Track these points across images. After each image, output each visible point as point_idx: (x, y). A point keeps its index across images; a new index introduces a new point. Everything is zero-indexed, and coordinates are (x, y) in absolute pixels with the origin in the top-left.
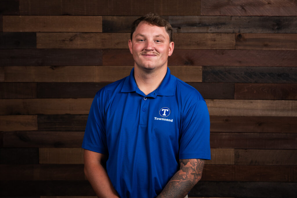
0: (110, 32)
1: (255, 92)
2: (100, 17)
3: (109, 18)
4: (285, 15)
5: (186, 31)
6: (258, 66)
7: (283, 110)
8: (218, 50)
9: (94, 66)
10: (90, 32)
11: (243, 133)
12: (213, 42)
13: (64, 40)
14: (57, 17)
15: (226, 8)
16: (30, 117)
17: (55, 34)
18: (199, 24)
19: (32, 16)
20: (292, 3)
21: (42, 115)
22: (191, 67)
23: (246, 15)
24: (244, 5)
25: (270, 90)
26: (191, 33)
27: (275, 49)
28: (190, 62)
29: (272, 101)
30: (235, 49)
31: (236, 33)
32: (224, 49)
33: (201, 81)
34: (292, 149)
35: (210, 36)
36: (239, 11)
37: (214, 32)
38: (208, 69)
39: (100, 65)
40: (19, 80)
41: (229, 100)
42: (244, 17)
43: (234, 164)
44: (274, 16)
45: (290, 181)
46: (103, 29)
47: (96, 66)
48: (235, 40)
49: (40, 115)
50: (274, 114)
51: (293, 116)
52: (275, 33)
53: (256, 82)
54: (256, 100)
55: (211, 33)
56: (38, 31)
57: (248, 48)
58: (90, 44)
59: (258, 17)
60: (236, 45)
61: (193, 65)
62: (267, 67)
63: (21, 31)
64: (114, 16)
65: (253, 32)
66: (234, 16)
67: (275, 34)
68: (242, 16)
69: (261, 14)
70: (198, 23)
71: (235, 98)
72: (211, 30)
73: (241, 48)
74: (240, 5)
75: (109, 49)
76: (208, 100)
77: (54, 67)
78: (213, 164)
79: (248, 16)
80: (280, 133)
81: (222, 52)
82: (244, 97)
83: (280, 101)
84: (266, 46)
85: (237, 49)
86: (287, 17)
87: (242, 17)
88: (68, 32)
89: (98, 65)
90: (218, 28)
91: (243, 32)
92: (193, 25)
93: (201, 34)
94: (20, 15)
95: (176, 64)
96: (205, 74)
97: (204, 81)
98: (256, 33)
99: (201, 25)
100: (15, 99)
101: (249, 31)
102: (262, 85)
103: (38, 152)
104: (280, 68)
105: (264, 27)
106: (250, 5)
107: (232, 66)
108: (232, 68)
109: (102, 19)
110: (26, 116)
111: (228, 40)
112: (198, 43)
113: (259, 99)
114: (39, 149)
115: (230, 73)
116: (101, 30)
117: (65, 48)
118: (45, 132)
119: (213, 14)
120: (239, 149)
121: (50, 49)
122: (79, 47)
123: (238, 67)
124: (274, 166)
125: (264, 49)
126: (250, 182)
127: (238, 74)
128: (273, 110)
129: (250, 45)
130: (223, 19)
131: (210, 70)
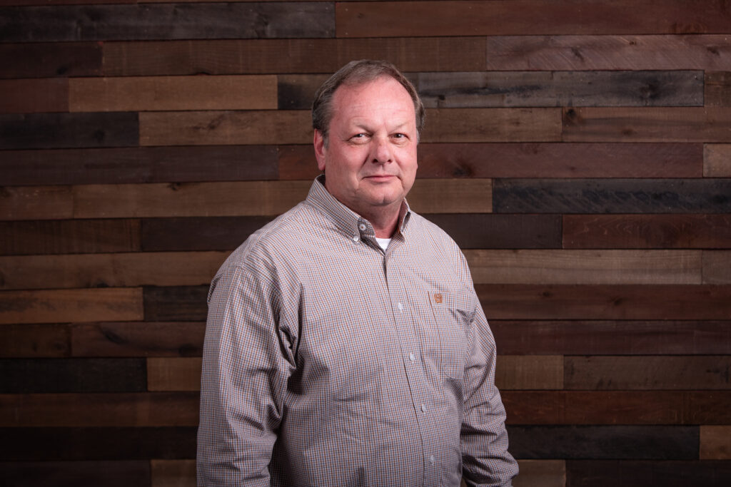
0: (293, 109)
1: (606, 233)
2: (272, 76)
3: (292, 80)
4: (668, 69)
5: (455, 104)
6: (611, 177)
7: (667, 271)
8: (525, 144)
9: (262, 182)
10: (252, 108)
11: (582, 322)
12: (513, 127)
13: (196, 128)
14: (183, 78)
16: (128, 292)
17: (178, 115)
18: (484, 88)
19: (129, 78)
20: (681, 43)
21: (153, 287)
22: (467, 182)
23: (584, 69)
24: (578, 46)
25: (638, 228)
26: (467, 108)
27: (647, 140)
28: (466, 170)
29: (644, 251)
30: (562, 142)
31: (562, 107)
32: (537, 141)
33: (490, 211)
34: (686, 355)
35: (506, 114)
36: (569, 61)
37: (517, 104)
38: (505, 185)
39: (274, 179)
40: (103, 214)
41: (550, 251)
42: (579, 73)
43: (562, 387)
44: (644, 71)
45: (682, 422)
46: (280, 102)
47: (266, 183)
48: (561, 121)
49: (148, 288)
50: (647, 279)
51: (688, 283)
52: (646, 106)
53: (607, 212)
54: (609, 251)
55: (509, 108)
56: (143, 109)
57: (590, 139)
58: (252, 135)
59: (610, 73)
60: (564, 132)
61: (472, 178)
62: (630, 178)
63: (107, 110)
64: (301, 73)
65: (600, 105)
66: (559, 71)
67: (646, 108)
68: (576, 71)
69: (616, 67)
70: (481, 86)
71: (563, 247)
72: (509, 102)
73: (575, 138)
74: (569, 47)
75: (292, 145)
76: (506, 251)
77: (176, 185)
78: (517, 388)
79: (589, 70)
80: (660, 320)
81: (534, 147)
82: (583, 244)
83: (660, 251)
84: (628, 133)
85: (566, 141)
86: (671, 73)
87: (574, 73)
88: (207, 111)
89: (269, 180)
90: (525, 96)
91: (577, 105)
92: (470, 90)
93: (488, 109)
94: (103, 77)
95: (437, 175)
96: (498, 196)
97: (495, 212)
98: (608, 107)
99: (488, 90)
100: (96, 253)
101: (592, 102)
102: (620, 217)
103: (144, 366)
104: (661, 180)
105: (622, 93)
106: (592, 46)
107: (557, 178)
108: (556, 181)
109: (276, 82)
110: (118, 289)
111: (545, 123)
112: (483, 129)
113: (615, 249)
114: (148, 360)
115: (551, 193)
116: (275, 105)
117: (201, 144)
118: (158, 324)
119: (513, 67)
120: (573, 355)
121: (168, 146)
122: (229, 141)
123: (569, 181)
124: (648, 390)
125: (624, 140)
126: (598, 426)
127: (569, 195)
128: (644, 271)
129: (593, 133)
130: (536, 78)
131: (509, 186)
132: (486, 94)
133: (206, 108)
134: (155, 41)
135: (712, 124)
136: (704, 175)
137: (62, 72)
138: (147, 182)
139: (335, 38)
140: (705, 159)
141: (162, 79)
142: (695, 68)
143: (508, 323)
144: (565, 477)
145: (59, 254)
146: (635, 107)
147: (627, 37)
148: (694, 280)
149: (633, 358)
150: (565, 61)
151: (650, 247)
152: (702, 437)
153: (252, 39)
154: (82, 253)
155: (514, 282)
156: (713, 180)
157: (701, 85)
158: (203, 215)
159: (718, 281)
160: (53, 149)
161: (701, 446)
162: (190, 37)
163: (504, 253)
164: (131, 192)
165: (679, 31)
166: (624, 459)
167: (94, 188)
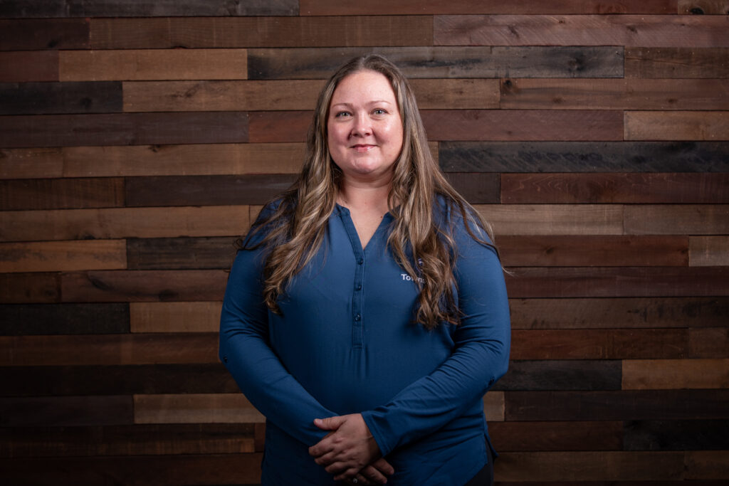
0: (261, 80)
1: (539, 190)
2: (243, 50)
3: (261, 53)
4: (593, 44)
6: (543, 139)
7: (593, 223)
8: (468, 111)
9: (234, 145)
10: (224, 78)
12: (457, 96)
13: (175, 96)
14: (162, 51)
15: (481, 31)
16: (113, 243)
17: (158, 84)
18: (431, 61)
19: (113, 51)
20: (604, 22)
21: (136, 239)
23: (519, 44)
24: (514, 25)
25: (567, 185)
26: (417, 78)
27: (574, 108)
29: (571, 207)
30: (500, 109)
31: (500, 78)
32: (478, 108)
34: (609, 298)
35: (451, 84)
37: (460, 76)
38: (450, 147)
39: (245, 142)
40: (90, 173)
41: (490, 205)
42: (515, 48)
44: (572, 46)
45: (607, 357)
46: (250, 73)
47: (238, 145)
48: (499, 90)
49: (130, 240)
50: (575, 230)
51: (612, 234)
52: (574, 78)
53: (540, 172)
54: (542, 206)
55: (453, 78)
56: (126, 79)
57: (525, 106)
58: (224, 102)
59: (542, 49)
60: (502, 101)
62: (560, 141)
63: (94, 79)
64: (269, 48)
65: (533, 76)
66: (497, 46)
67: (574, 80)
68: (512, 46)
69: (547, 43)
70: (428, 59)
71: (502, 202)
72: (453, 73)
73: (511, 106)
74: (507, 25)
75: (261, 111)
77: (156, 147)
79: (524, 46)
80: (587, 267)
81: (476, 113)
82: (519, 200)
83: (586, 206)
84: (558, 101)
85: (503, 108)
86: (596, 49)
87: (511, 48)
88: (184, 80)
89: (240, 143)
90: (467, 69)
91: (514, 77)
92: (419, 63)
93: (435, 80)
94: (90, 50)
96: (444, 156)
98: (540, 78)
99: (434, 63)
100: (84, 208)
101: (526, 73)
102: (551, 176)
103: (127, 310)
104: (585, 143)
105: (552, 66)
106: (526, 24)
107: (495, 141)
108: (495, 143)
109: (246, 55)
110: (103, 241)
111: (486, 92)
112: (430, 97)
113: (547, 204)
114: (131, 304)
115: (490, 155)
116: (245, 76)
117: (178, 110)
118: (141, 272)
119: (456, 43)
121: (149, 112)
122: (203, 108)
123: (506, 143)
124: (577, 329)
125: (554, 108)
126: (533, 361)
127: (506, 156)
128: (572, 224)
129: (527, 101)
130: (476, 53)
131: (454, 148)
132: (433, 66)
133: (183, 79)
134: (137, 17)
135: (631, 93)
136: (625, 139)
137: (52, 45)
138: (130, 145)
139: (299, 16)
140: (625, 124)
141: (144, 52)
142: (616, 44)
144: (503, 406)
145: (51, 209)
146: (564, 78)
147: (557, 16)
148: (616, 231)
149: (563, 300)
150: (503, 37)
151: (578, 202)
152: (624, 370)
153: (224, 16)
154: (69, 209)
156: (632, 143)
157: (622, 59)
158: (180, 174)
159: (637, 232)
160: (44, 114)
161: (623, 379)
162: (169, 15)
164: (116, 153)
165: (602, 11)
166: (555, 390)
167: (82, 150)
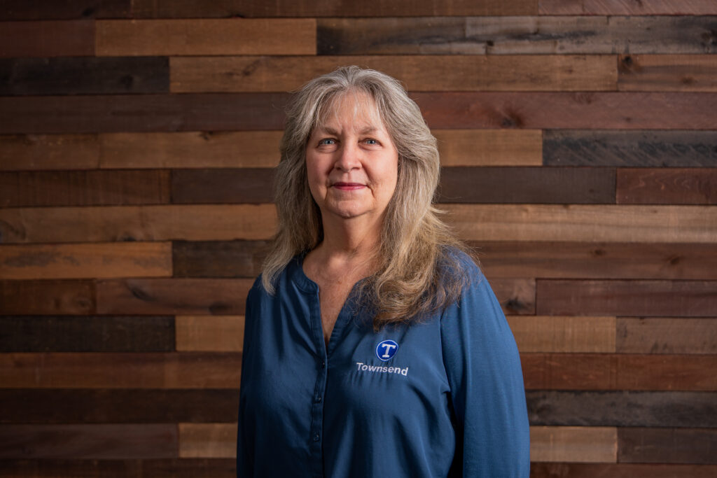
0: (332, 55)
1: (663, 188)
2: (311, 19)
3: (333, 23)
5: (504, 50)
6: (669, 128)
8: (578, 94)
10: (289, 53)
11: (636, 282)
12: (566, 76)
13: (230, 74)
14: (216, 22)
16: (156, 247)
17: (210, 60)
18: (535, 33)
19: (159, 20)
21: (184, 242)
22: (516, 133)
23: (642, 13)
25: (697, 182)
26: (518, 54)
27: (709, 90)
28: (515, 120)
29: (702, 209)
30: (617, 91)
31: (618, 54)
32: (591, 90)
33: (540, 163)
35: (559, 62)
36: (627, 5)
37: (570, 51)
38: (556, 136)
40: (131, 164)
41: (603, 206)
42: (637, 18)
43: (614, 350)
44: (707, 15)
46: (319, 47)
48: (616, 69)
49: (178, 244)
50: (705, 237)
52: (710, 54)
53: (665, 166)
54: (666, 208)
55: (561, 54)
56: (174, 54)
57: (648, 88)
58: (289, 82)
59: (670, 18)
60: (620, 81)
61: (521, 128)
62: (690, 130)
63: (136, 54)
64: (342, 17)
65: (659, 52)
66: (615, 16)
67: (708, 56)
68: (633, 16)
69: (675, 11)
70: (532, 31)
71: (617, 202)
72: (562, 48)
73: (631, 87)
76: (557, 206)
77: (209, 133)
78: (566, 351)
79: (648, 15)
81: (588, 97)
82: (638, 199)
84: (688, 82)
85: (621, 90)
87: (632, 18)
88: (241, 56)
90: (578, 43)
91: (635, 52)
92: (520, 36)
93: (540, 56)
94: (132, 19)
95: (484, 126)
96: (549, 148)
97: (545, 165)
98: (665, 54)
99: (538, 35)
100: (123, 205)
101: (650, 49)
102: (678, 171)
103: (172, 325)
105: (682, 40)
107: (612, 130)
109: (315, 26)
110: (145, 244)
111: (600, 71)
112: (533, 77)
113: (673, 204)
114: (177, 318)
115: (605, 146)
116: (313, 50)
117: (234, 91)
118: (189, 281)
119: (566, 11)
120: (627, 317)
121: (200, 93)
122: (264, 89)
123: (624, 132)
124: (706, 355)
125: (683, 90)
126: (653, 391)
127: (624, 148)
128: (703, 229)
129: (650, 82)
130: (590, 23)
131: (561, 137)
132: (538, 40)
133: (239, 52)
137: (87, 13)
138: (178, 131)
141: (194, 22)
143: (558, 282)
144: (616, 445)
145: (85, 205)
146: (696, 54)
149: (690, 320)
150: (622, 5)
151: (710, 203)
154: (106, 205)
155: (564, 239)
158: (236, 166)
160: (78, 95)
163: (554, 208)
164: (161, 141)
166: (679, 428)
167: (121, 136)
